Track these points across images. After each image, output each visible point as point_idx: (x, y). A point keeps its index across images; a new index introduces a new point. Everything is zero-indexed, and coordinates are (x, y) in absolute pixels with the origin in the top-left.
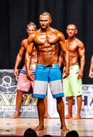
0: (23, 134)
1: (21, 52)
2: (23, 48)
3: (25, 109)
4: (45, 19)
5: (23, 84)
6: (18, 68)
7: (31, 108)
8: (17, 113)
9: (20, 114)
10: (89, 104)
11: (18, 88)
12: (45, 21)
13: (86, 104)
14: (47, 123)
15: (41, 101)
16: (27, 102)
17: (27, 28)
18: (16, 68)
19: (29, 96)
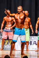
7: (8, 46)
8: (2, 48)
10: (32, 44)
18: (1, 29)
19: (7, 41)
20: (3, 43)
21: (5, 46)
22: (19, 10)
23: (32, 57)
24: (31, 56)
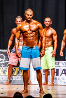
0: (13, 96)
1: (12, 37)
2: (13, 35)
3: (14, 78)
5: (13, 60)
8: (9, 80)
9: (10, 81)
10: (59, 75)
11: (10, 63)
13: (57, 75)
14: (30, 88)
16: (15, 73)
18: (8, 49)
19: (17, 69)
24: (58, 94)
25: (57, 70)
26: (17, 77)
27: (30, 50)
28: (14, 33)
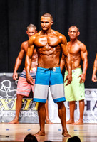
0: (22, 140)
2: (23, 51)
3: (25, 114)
4: (46, 21)
5: (23, 88)
6: (17, 72)
7: (31, 113)
8: (17, 118)
11: (18, 92)
12: (46, 22)
15: (42, 106)
17: (27, 30)
18: (15, 71)
20: (20, 105)
21: (23, 112)
22: (45, 24)
23: (91, 139)
24: (89, 137)
25: (88, 102)
26: (29, 112)
27: (48, 73)
28: (24, 49)
